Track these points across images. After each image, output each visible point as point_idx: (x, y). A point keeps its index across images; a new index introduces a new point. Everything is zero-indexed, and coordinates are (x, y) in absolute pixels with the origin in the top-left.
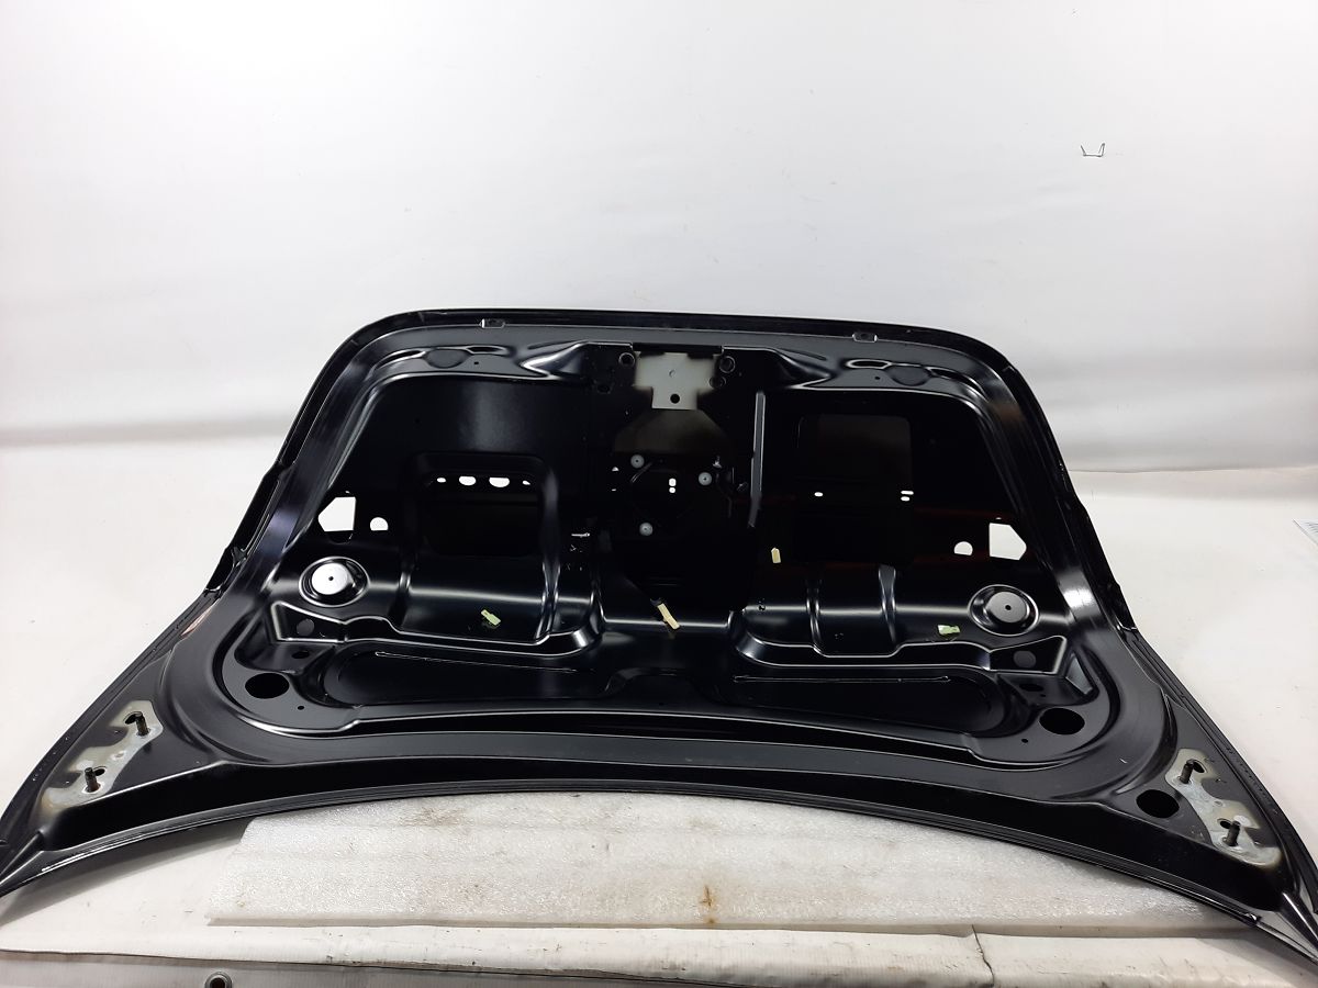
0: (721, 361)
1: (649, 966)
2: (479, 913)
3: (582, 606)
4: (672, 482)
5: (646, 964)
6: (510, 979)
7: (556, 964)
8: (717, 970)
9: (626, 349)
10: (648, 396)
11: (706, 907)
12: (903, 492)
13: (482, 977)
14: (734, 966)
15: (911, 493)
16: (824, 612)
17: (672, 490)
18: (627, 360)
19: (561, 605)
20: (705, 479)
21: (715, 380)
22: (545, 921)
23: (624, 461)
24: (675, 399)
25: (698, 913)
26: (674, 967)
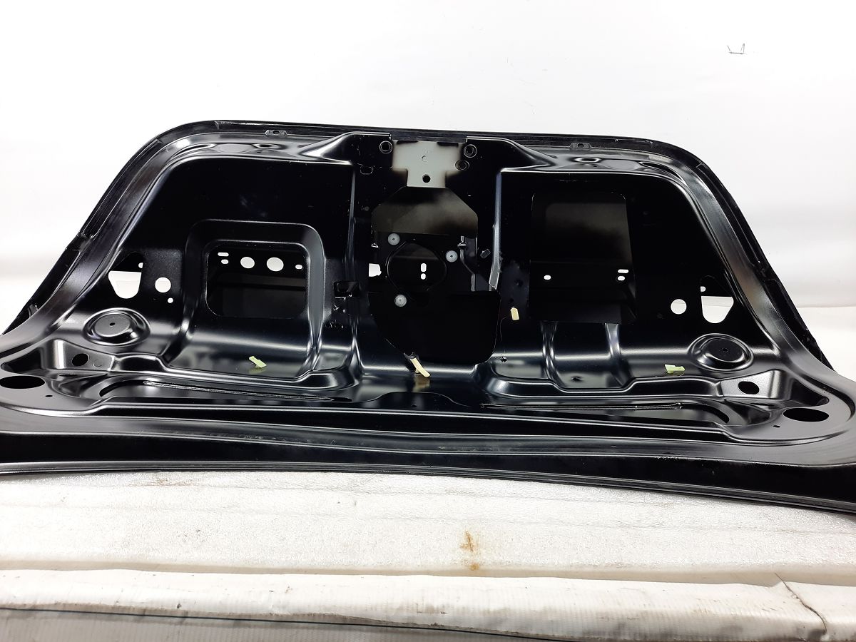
0: (466, 148)
1: (401, 609)
2: (196, 557)
3: (344, 352)
4: (424, 267)
5: (396, 606)
6: (223, 626)
7: (284, 607)
8: (484, 613)
9: (386, 138)
10: (403, 176)
11: (469, 552)
12: (620, 271)
13: (187, 624)
14: (505, 610)
15: (626, 271)
16: (559, 358)
17: (423, 277)
18: (385, 147)
19: (324, 351)
20: (451, 256)
21: (460, 164)
22: (276, 566)
23: (383, 239)
24: (426, 179)
25: (459, 557)
26: (430, 610)
